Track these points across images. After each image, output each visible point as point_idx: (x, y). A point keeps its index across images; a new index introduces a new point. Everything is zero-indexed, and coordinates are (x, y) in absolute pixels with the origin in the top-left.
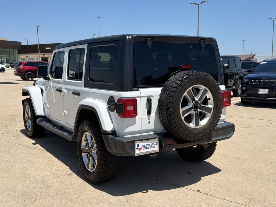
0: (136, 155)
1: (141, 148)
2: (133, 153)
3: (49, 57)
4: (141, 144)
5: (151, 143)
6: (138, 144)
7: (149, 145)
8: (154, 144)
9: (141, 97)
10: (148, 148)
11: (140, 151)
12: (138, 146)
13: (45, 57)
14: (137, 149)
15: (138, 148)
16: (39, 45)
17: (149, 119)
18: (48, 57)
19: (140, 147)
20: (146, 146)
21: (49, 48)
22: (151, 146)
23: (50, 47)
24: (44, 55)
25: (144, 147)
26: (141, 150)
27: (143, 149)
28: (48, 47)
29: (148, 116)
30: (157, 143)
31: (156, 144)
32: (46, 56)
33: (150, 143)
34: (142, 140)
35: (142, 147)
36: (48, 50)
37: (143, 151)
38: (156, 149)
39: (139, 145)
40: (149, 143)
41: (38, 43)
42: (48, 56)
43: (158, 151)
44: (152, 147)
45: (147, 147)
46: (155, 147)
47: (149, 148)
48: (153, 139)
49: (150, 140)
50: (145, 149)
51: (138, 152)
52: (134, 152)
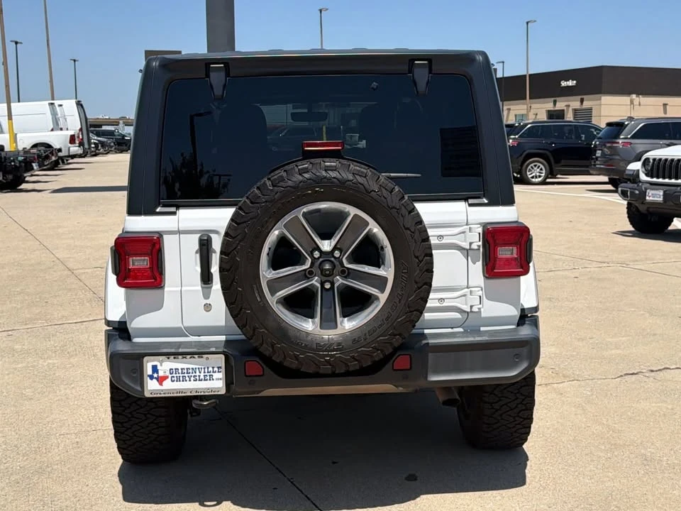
0: (147, 395)
1: (165, 378)
2: (139, 389)
3: (568, 110)
4: (165, 366)
5: (197, 367)
6: (154, 363)
7: (191, 371)
8: (211, 369)
9: (179, 232)
10: (187, 379)
11: (161, 384)
12: (155, 369)
13: (556, 109)
14: (151, 377)
15: (155, 375)
16: (530, 75)
17: (207, 296)
18: (565, 108)
19: (161, 374)
20: (180, 371)
21: (571, 83)
22: (198, 374)
23: (573, 80)
24: (555, 102)
25: (174, 375)
26: (165, 383)
27: (173, 381)
28: (567, 80)
29: (202, 287)
30: (218, 368)
31: (216, 369)
32: (561, 105)
33: (194, 366)
34: (168, 355)
35: (168, 374)
36: (568, 87)
37: (171, 387)
38: (216, 383)
39: (159, 367)
40: (191, 366)
41: (528, 72)
42: (566, 106)
43: (223, 392)
44: (202, 377)
45: (186, 375)
46: (211, 378)
47: (192, 379)
48: (205, 356)
49: (196, 356)
50: (178, 380)
51: (152, 387)
52: (142, 384)
